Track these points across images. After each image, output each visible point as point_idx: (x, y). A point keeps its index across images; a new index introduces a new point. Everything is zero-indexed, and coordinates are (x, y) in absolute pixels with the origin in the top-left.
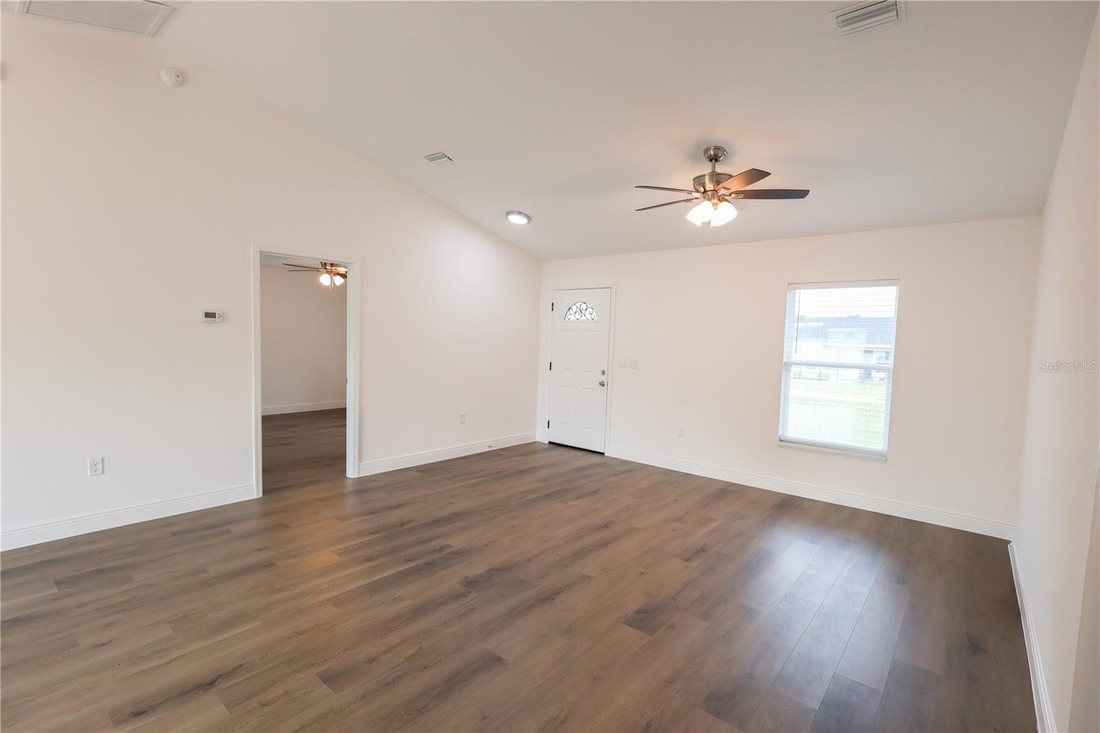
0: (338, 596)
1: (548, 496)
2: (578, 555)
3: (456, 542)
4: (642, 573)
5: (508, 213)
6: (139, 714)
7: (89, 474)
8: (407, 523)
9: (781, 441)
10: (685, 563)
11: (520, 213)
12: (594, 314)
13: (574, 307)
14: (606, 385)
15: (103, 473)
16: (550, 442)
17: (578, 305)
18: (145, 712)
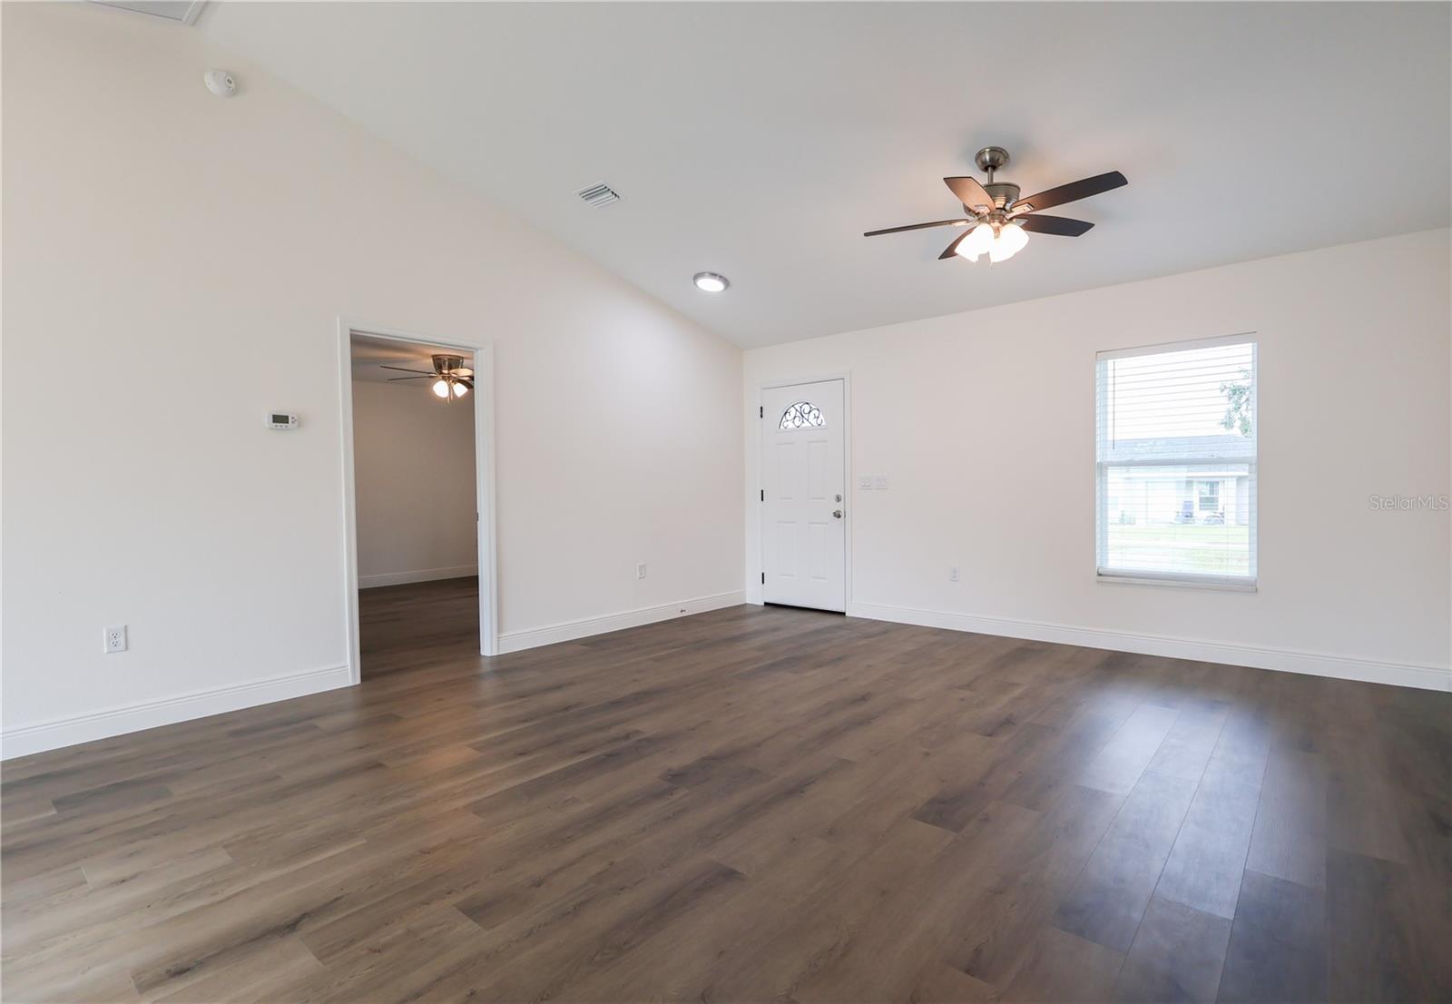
0: (481, 801)
1: (774, 667)
2: (829, 736)
3: (649, 726)
4: (927, 754)
5: (697, 277)
6: (180, 972)
7: (106, 651)
8: (576, 705)
9: (1100, 575)
10: (988, 738)
11: (714, 275)
12: (821, 417)
13: (793, 410)
14: (843, 517)
15: (127, 648)
16: (766, 604)
17: (797, 407)
18: (188, 969)
